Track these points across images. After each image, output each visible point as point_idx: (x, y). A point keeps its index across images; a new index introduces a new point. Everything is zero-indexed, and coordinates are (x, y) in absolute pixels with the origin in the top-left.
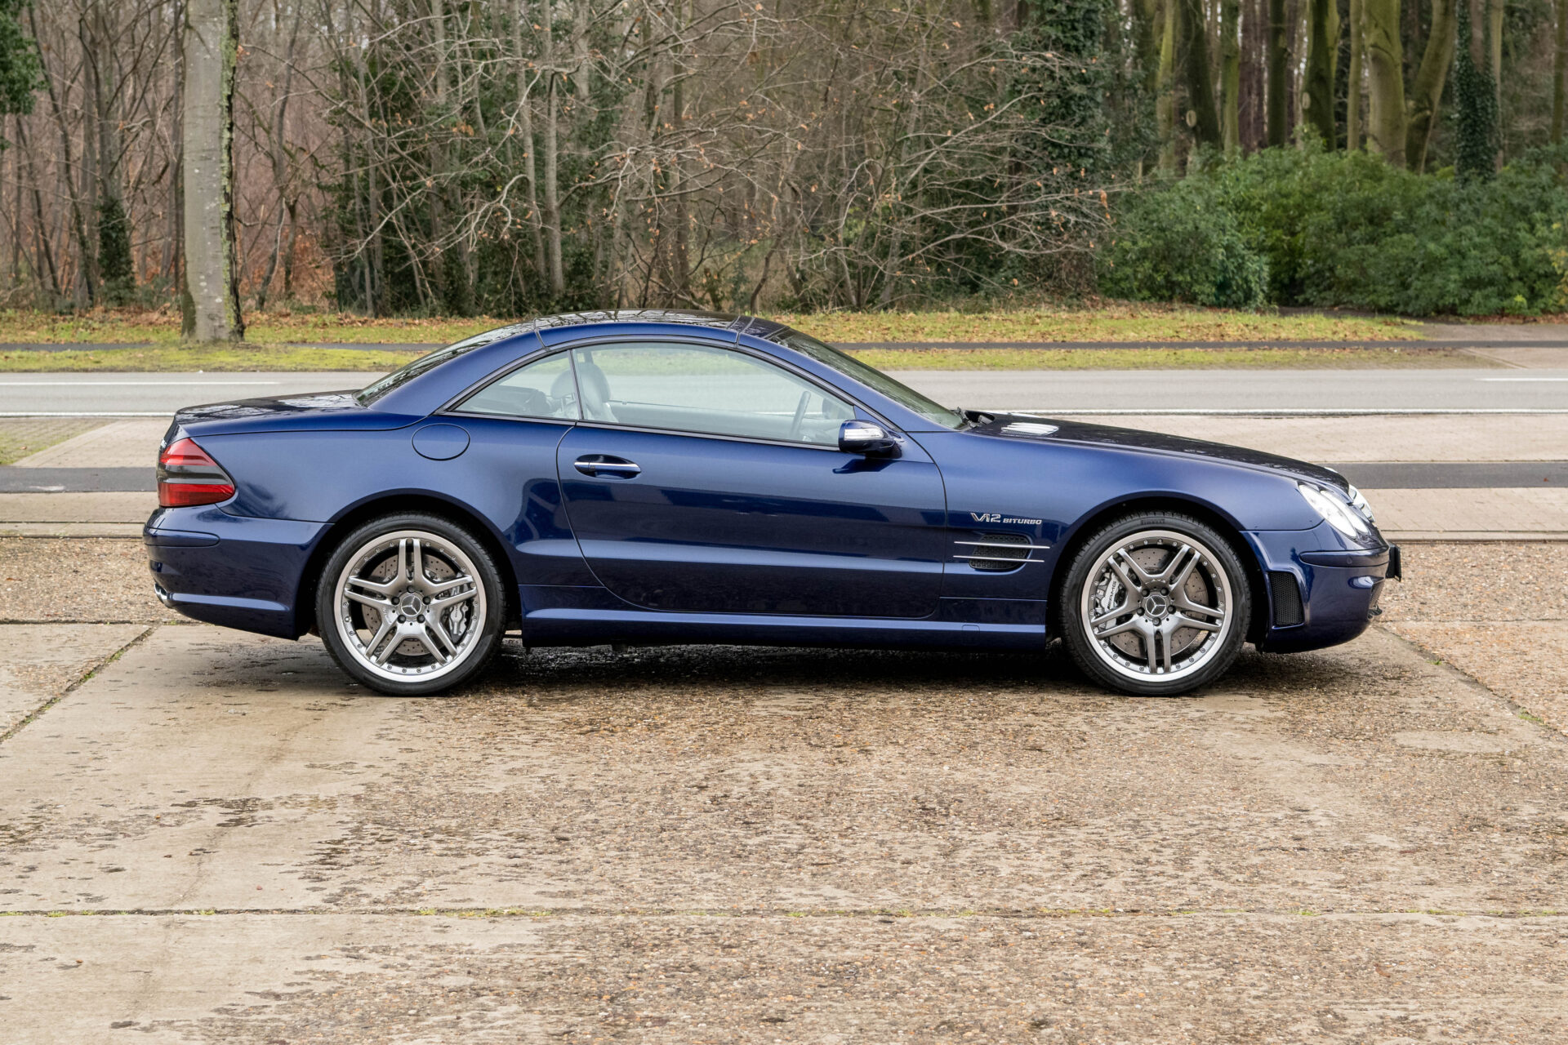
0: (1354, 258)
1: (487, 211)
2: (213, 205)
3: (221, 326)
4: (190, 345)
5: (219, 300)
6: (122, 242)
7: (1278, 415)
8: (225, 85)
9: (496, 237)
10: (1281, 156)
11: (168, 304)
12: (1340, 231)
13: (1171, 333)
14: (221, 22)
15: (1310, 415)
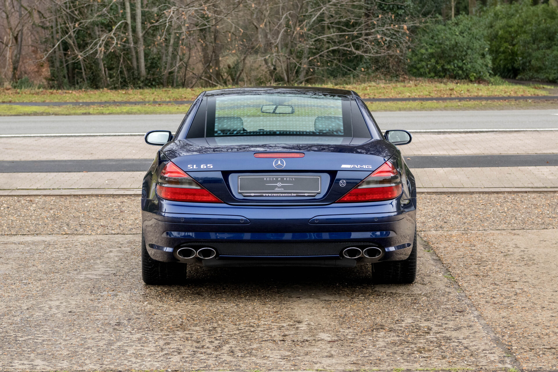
1: (104, 39)
7: (444, 133)
13: (427, 93)
15: (460, 132)
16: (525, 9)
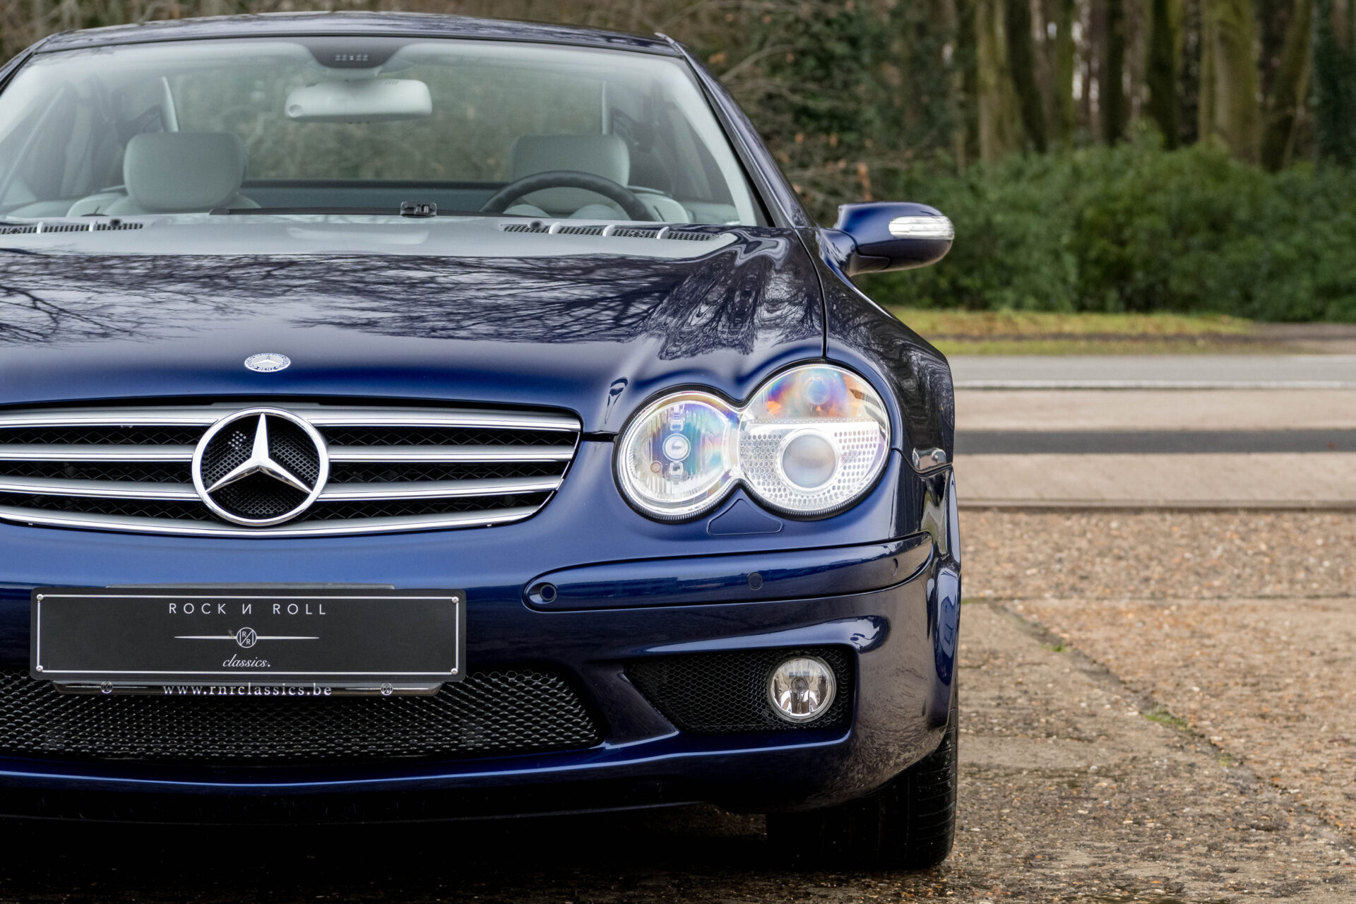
0: (1191, 268)
10: (1112, 156)
12: (1175, 235)
16: (1148, 158)
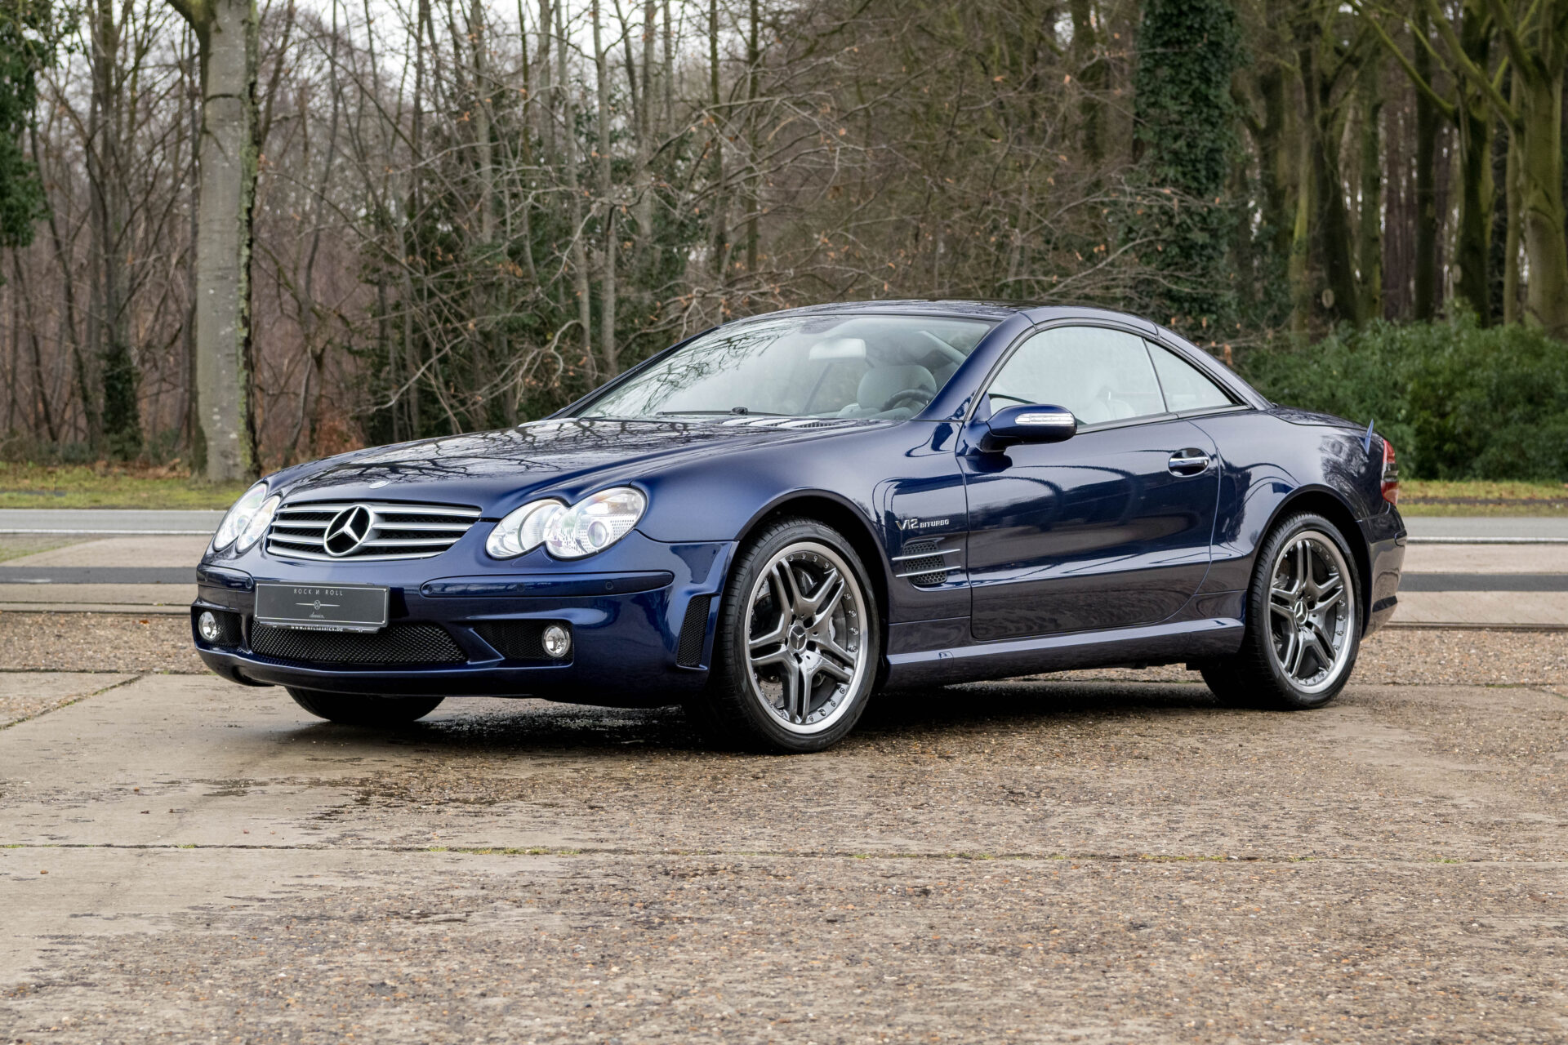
0: (1512, 439)
1: (534, 359)
2: (229, 329)
3: (235, 465)
4: (201, 484)
5: (234, 436)
6: (128, 394)
8: (245, 197)
9: (546, 385)
10: (1429, 332)
11: (178, 460)
12: (1495, 408)
14: (242, 127)
16: (1465, 335)
